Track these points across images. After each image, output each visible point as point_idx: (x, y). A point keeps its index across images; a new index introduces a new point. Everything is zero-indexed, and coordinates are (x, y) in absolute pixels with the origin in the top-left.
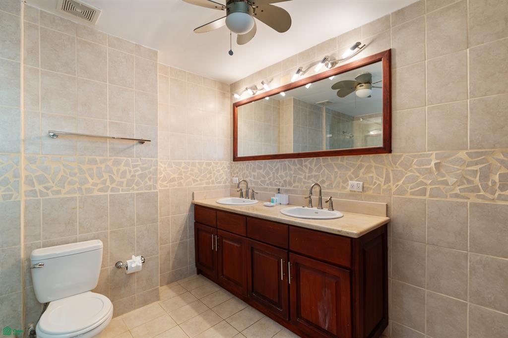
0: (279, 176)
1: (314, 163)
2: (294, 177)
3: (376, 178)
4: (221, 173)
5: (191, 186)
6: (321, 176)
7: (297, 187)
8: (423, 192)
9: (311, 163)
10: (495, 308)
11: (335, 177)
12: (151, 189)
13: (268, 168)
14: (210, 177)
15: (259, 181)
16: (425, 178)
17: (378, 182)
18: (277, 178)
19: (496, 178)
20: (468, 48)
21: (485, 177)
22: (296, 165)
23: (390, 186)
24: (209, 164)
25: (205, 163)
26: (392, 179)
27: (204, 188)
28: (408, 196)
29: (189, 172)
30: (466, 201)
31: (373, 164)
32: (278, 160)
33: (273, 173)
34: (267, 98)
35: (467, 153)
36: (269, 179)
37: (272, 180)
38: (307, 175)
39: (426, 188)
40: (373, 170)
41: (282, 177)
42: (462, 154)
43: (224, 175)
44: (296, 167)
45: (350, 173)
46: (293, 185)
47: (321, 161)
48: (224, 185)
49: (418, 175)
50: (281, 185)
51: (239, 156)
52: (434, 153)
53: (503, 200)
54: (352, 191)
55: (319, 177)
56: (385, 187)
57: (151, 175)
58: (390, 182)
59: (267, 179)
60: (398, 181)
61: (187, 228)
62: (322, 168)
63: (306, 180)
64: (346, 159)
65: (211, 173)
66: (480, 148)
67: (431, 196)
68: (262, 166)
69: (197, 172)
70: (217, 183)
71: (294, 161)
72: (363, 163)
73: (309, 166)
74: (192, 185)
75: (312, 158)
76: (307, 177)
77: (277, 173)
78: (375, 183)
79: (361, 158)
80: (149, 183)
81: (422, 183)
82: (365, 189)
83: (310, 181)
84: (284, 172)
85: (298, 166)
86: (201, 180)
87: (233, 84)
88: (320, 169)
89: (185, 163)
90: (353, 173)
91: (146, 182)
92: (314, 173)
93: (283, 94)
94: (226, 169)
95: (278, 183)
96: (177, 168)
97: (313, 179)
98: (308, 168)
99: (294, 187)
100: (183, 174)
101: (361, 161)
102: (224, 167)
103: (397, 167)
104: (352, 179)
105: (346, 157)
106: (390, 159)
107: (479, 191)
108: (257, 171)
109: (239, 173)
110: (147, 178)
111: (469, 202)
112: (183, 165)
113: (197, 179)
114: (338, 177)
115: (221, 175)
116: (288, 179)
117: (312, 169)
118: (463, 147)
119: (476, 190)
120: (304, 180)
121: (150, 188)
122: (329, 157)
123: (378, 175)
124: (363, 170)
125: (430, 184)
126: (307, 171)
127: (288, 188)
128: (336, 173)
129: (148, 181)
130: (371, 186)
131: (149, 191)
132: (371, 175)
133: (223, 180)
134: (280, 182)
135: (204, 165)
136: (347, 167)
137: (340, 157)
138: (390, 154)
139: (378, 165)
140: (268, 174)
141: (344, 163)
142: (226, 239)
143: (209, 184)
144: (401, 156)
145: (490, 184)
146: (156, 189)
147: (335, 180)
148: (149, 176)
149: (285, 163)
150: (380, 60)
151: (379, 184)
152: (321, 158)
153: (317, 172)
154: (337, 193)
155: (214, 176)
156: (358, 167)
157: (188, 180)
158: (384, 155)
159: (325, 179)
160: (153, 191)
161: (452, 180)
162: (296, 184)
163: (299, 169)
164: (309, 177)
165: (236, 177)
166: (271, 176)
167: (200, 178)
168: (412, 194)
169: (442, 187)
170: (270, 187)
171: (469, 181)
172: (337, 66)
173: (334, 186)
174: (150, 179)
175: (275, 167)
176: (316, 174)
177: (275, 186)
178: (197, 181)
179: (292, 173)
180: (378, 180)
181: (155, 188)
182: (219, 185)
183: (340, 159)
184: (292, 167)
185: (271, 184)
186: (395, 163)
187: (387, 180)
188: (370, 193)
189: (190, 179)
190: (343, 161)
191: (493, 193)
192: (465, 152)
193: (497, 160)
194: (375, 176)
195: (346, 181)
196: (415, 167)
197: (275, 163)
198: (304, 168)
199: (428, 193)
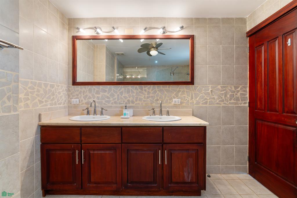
0: (123, 97)
1: (151, 89)
2: (136, 97)
3: (187, 97)
4: (61, 95)
5: (38, 108)
6: (156, 96)
7: (139, 104)
8: (206, 103)
9: (149, 89)
10: (228, 145)
11: (165, 97)
12: (10, 112)
13: (112, 91)
14: (53, 99)
15: (104, 101)
16: (207, 97)
17: (188, 99)
18: (121, 98)
19: (228, 96)
20: (221, 45)
21: (226, 96)
22: (138, 90)
23: (193, 101)
24: (52, 86)
25: (49, 85)
26: (194, 97)
27: (49, 108)
28: (201, 105)
29: (36, 93)
30: (220, 105)
31: (185, 90)
32: (123, 86)
33: (118, 95)
34: (107, 40)
35: (221, 86)
36: (114, 99)
37: (116, 100)
38: (146, 96)
39: (207, 101)
40: (185, 93)
41: (125, 97)
42: (219, 87)
43: (63, 97)
44: (138, 91)
45: (173, 95)
46: (135, 103)
47: (156, 87)
48: (63, 106)
49: (205, 95)
50: (125, 103)
51: (78, 81)
52: (210, 86)
53: (231, 104)
54: (175, 104)
55: (155, 97)
56: (191, 101)
57: (10, 93)
58: (193, 99)
59: (111, 99)
60: (197, 98)
61: (33, 152)
62: (157, 92)
63: (146, 100)
64: (172, 87)
65: (54, 95)
66: (224, 85)
67: (209, 104)
68: (107, 90)
69: (43, 93)
70: (59, 104)
71: (136, 87)
72: (180, 89)
73: (147, 90)
74: (38, 106)
75: (150, 86)
76: (146, 97)
77: (122, 95)
78: (187, 99)
79: (179, 87)
80: (8, 104)
81: (206, 99)
82: (182, 103)
83: (148, 100)
84: (128, 94)
85: (139, 90)
86: (46, 101)
87: (71, 19)
88: (155, 92)
89: (32, 83)
90: (175, 95)
91: (4, 102)
92: (151, 95)
93: (122, 41)
94: (65, 92)
95: (122, 102)
96: (24, 88)
97: (150, 99)
98: (147, 92)
99: (136, 104)
100: (30, 95)
101: (180, 88)
102: (63, 90)
103: (196, 92)
104: (174, 98)
105: (171, 86)
106: (193, 88)
107: (224, 101)
108: (101, 93)
109: (80, 95)
110: (6, 97)
111: (221, 105)
112: (30, 85)
113: (43, 100)
114: (167, 97)
115: (61, 97)
116: (131, 99)
117: (150, 92)
118: (219, 84)
119: (223, 101)
120: (144, 99)
121: (9, 109)
122: (161, 86)
123: (188, 96)
124: (180, 93)
125: (209, 99)
126: (146, 93)
127: (131, 105)
128: (166, 94)
129: (7, 101)
130: (185, 101)
131: (7, 114)
132: (185, 95)
133: (63, 101)
134: (124, 102)
135: (49, 87)
136: (172, 92)
137: (168, 86)
138: (193, 85)
139: (187, 91)
140: (113, 95)
141: (170, 89)
142: (94, 150)
143: (52, 106)
144: (198, 86)
145: (227, 98)
146: (17, 111)
147: (165, 99)
148: (8, 95)
149: (129, 88)
150: (189, 38)
151: (188, 100)
152: (156, 86)
153: (153, 94)
154: (166, 106)
155: (56, 98)
156: (178, 92)
157: (34, 102)
158: (191, 86)
159: (158, 98)
160: (13, 113)
161: (216, 97)
162: (138, 102)
163: (140, 92)
164: (148, 98)
165: (75, 98)
166: (116, 97)
167: (45, 99)
168: (202, 104)
169: (213, 100)
170: (114, 105)
171: (221, 98)
172: (166, 34)
173: (164, 102)
174: (9, 98)
175: (119, 91)
176: (153, 95)
177: (119, 104)
178: (43, 102)
179: (135, 94)
180: (188, 98)
181: (15, 110)
182: (60, 106)
183: (167, 87)
184: (135, 91)
185: (115, 103)
186: (195, 90)
187: (192, 98)
188: (184, 104)
189: (37, 100)
190: (170, 88)
191: (228, 102)
192: (220, 86)
193: (229, 89)
194: (186, 96)
195: (171, 99)
196: (204, 92)
197: (119, 88)
198: (144, 92)
199: (208, 103)
